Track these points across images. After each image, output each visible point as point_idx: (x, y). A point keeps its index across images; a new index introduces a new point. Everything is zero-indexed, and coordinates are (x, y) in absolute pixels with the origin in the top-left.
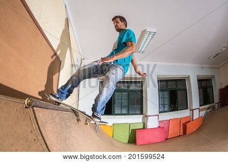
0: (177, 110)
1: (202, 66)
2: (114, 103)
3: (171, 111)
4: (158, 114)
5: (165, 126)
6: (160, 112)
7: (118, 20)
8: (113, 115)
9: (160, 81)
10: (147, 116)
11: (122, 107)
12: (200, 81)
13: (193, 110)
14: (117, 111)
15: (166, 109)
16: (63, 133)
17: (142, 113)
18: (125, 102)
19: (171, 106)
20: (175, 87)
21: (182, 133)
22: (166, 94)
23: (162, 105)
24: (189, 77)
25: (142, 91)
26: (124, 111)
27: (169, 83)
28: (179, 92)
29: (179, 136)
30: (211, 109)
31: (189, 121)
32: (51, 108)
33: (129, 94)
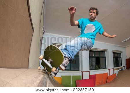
4: (89, 70)
12: (114, 53)
17: (79, 70)
20: (99, 55)
22: (94, 59)
26: (68, 68)
29: (102, 84)
30: (120, 70)
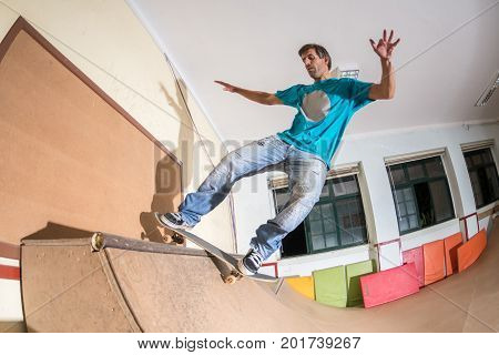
0: (435, 223)
1: (466, 123)
2: (309, 230)
3: (424, 227)
4: (398, 236)
5: (417, 261)
6: (402, 233)
7: (313, 52)
8: (309, 253)
9: (391, 168)
10: (376, 245)
11: (325, 235)
12: (468, 155)
13: (464, 218)
14: (317, 244)
15: (414, 224)
16: (181, 295)
17: (366, 242)
18: (329, 223)
19: (422, 218)
20: (423, 176)
21: (450, 271)
22: (408, 193)
23: (402, 217)
24: (445, 151)
25: (359, 196)
26: (332, 242)
27: (409, 169)
28: (432, 186)
29: (446, 277)
31: (461, 244)
32: (151, 249)
33: (334, 206)
